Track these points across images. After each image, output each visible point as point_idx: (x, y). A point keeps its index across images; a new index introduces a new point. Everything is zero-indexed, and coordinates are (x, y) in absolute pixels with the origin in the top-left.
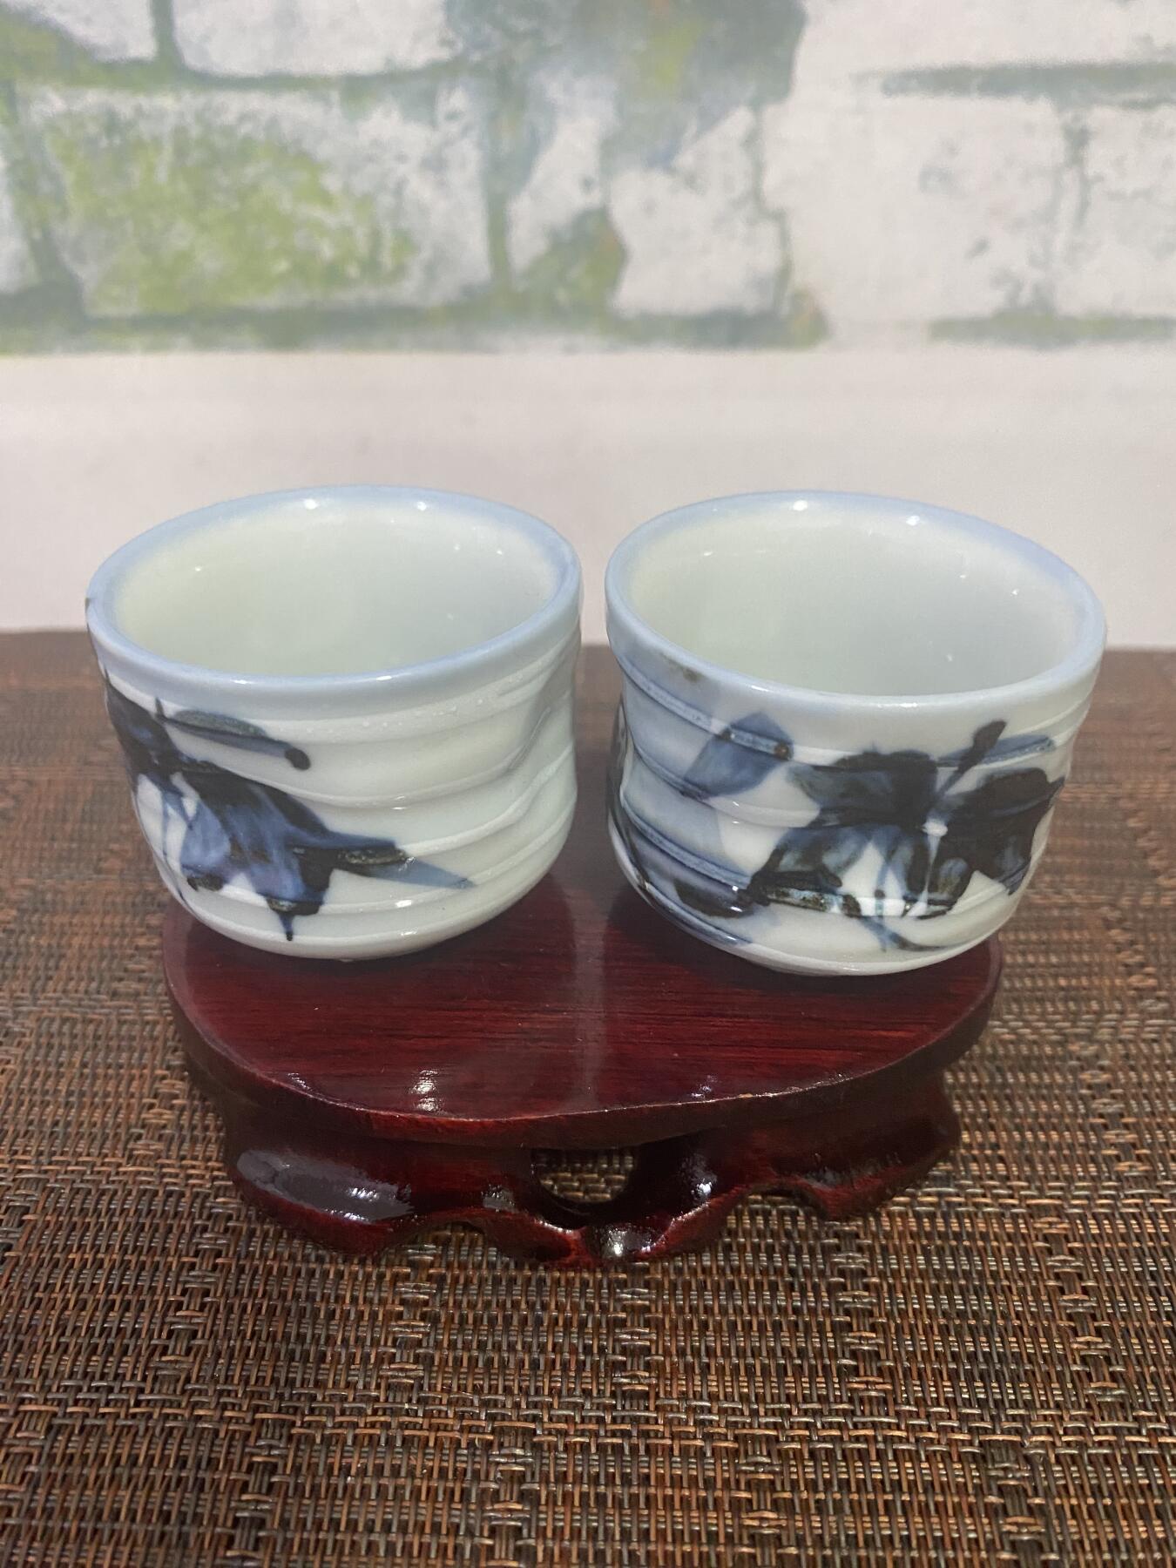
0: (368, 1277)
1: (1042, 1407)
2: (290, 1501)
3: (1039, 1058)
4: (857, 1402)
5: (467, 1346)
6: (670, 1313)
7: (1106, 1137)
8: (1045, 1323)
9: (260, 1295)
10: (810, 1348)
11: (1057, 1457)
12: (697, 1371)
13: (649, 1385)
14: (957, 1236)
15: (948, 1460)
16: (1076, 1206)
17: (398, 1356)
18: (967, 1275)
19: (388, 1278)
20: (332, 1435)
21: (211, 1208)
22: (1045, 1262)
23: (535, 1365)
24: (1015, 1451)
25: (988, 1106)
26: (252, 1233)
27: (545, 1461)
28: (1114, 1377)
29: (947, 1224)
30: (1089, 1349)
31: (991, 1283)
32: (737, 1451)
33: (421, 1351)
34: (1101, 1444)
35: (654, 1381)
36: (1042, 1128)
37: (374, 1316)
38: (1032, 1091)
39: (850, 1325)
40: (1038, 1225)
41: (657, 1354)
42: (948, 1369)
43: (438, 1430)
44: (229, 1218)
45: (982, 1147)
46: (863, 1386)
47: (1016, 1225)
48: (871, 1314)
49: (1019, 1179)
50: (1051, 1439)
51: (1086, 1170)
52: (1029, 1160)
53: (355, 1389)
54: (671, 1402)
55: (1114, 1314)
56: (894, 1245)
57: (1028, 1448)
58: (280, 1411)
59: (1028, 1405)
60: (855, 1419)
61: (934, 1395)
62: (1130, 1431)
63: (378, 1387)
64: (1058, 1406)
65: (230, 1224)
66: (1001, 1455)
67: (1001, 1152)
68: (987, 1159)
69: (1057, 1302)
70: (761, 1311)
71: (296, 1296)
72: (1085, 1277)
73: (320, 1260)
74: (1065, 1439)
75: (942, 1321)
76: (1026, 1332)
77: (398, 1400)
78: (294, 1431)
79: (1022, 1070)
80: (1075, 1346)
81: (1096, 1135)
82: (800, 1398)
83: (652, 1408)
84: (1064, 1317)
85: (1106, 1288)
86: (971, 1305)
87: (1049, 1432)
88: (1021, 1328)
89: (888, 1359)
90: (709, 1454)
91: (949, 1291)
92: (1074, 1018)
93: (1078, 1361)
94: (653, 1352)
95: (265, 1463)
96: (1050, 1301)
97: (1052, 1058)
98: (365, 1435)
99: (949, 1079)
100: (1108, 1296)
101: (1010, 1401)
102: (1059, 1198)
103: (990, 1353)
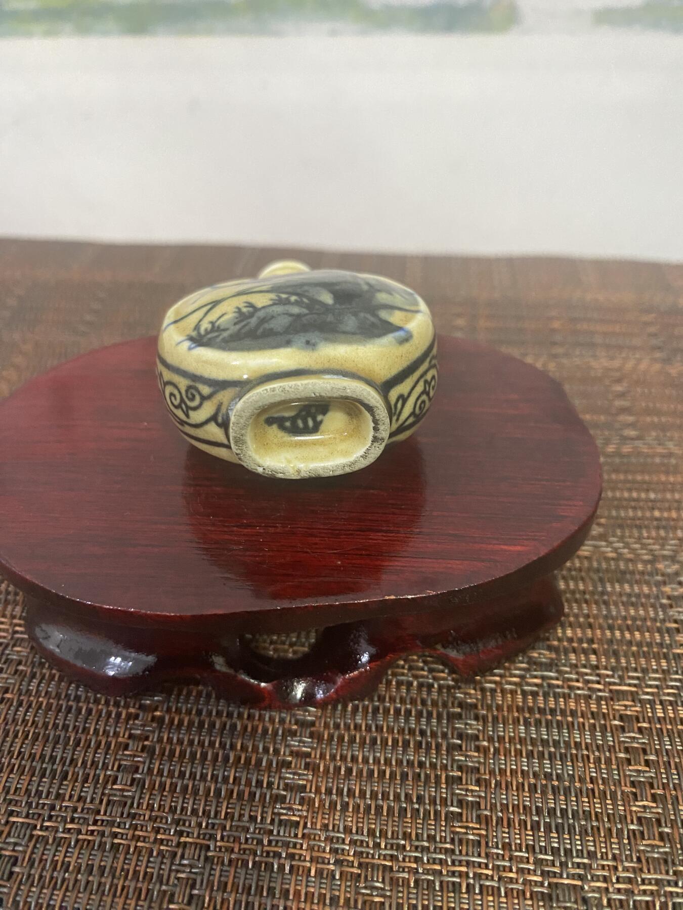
0: (109, 714)
1: (602, 858)
2: (22, 887)
3: (632, 573)
4: (456, 843)
5: (171, 774)
6: (325, 759)
7: (677, 638)
8: (613, 788)
9: (29, 724)
10: (427, 796)
11: (609, 900)
12: (339, 807)
13: (300, 816)
14: (553, 712)
15: (521, 898)
16: (647, 694)
17: (119, 779)
18: (556, 744)
19: (124, 716)
20: (62, 838)
21: (9, 654)
22: (618, 737)
23: (218, 792)
24: (575, 893)
25: (590, 608)
26: (33, 676)
27: (212, 872)
28: (662, 836)
29: (546, 701)
30: (645, 812)
31: (574, 752)
32: (359, 875)
33: (138, 776)
34: (644, 892)
35: (305, 814)
36: (628, 628)
37: (108, 745)
38: (624, 599)
39: (460, 778)
40: (617, 707)
41: (310, 792)
42: (532, 820)
43: (138, 841)
44: (20, 663)
45: (580, 641)
46: (463, 830)
47: (599, 705)
48: (478, 769)
49: (606, 669)
50: (604, 885)
51: (659, 664)
52: (616, 654)
53: (85, 802)
54: (315, 832)
55: (668, 784)
56: (503, 716)
57: (587, 892)
58: (27, 816)
59: (591, 855)
60: (454, 857)
61: (518, 841)
62: (669, 883)
63: (101, 801)
64: (614, 858)
65: (21, 668)
66: (564, 896)
67: (595, 646)
68: (584, 651)
69: (624, 770)
70: (394, 763)
71: (55, 726)
72: (649, 752)
73: (77, 699)
74: (617, 886)
75: (532, 781)
76: (597, 794)
77: (113, 814)
78: (35, 833)
79: (618, 581)
80: (634, 809)
81: (670, 636)
82: (414, 837)
83: (300, 835)
84: (628, 785)
85: (664, 763)
86: (556, 769)
87: (605, 879)
88: (593, 790)
89: (486, 809)
90: (337, 877)
91: (541, 756)
92: (663, 542)
93: (635, 822)
94: (308, 790)
95: (10, 857)
96: (618, 769)
97: (642, 573)
98: (85, 840)
99: (562, 585)
100: (665, 769)
101: (577, 850)
102: (635, 685)
103: (566, 810)
